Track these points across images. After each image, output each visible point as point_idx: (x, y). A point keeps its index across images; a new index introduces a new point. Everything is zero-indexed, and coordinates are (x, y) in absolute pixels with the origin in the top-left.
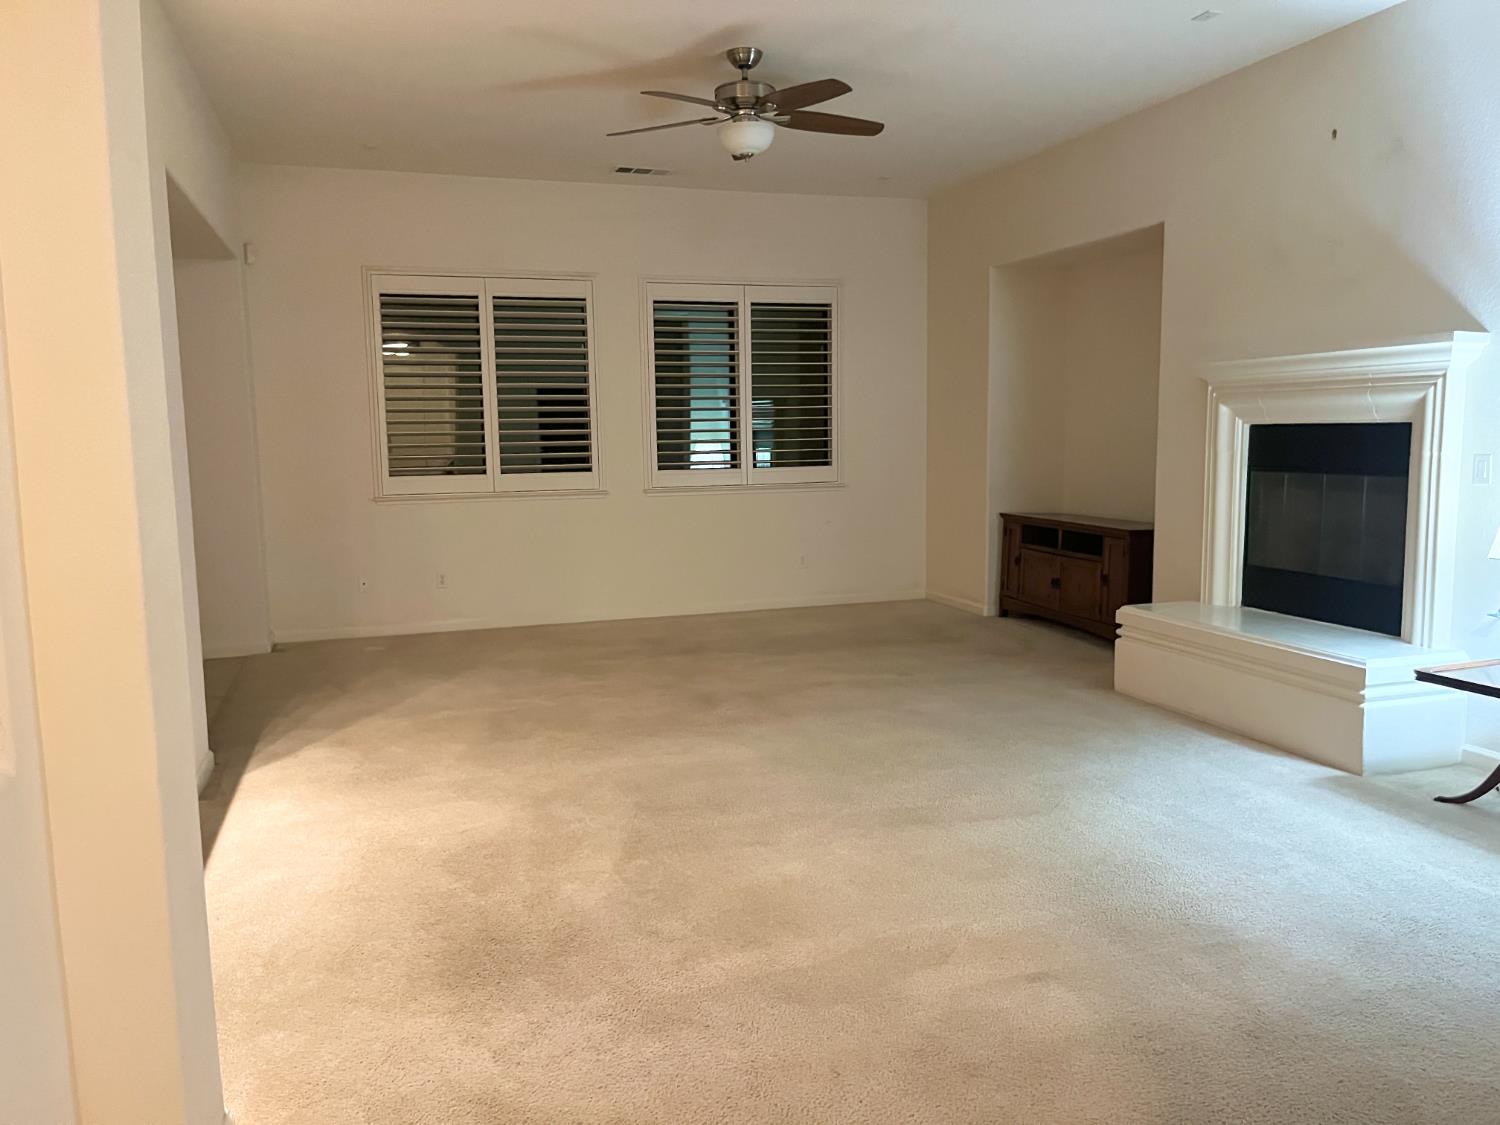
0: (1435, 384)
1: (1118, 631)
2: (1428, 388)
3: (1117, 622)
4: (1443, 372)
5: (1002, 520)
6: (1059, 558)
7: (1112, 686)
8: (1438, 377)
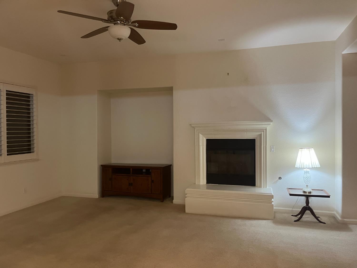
0: (264, 131)
1: (186, 196)
2: (262, 132)
3: (186, 193)
4: (266, 128)
5: (102, 167)
6: (132, 177)
7: (184, 211)
8: (264, 130)
